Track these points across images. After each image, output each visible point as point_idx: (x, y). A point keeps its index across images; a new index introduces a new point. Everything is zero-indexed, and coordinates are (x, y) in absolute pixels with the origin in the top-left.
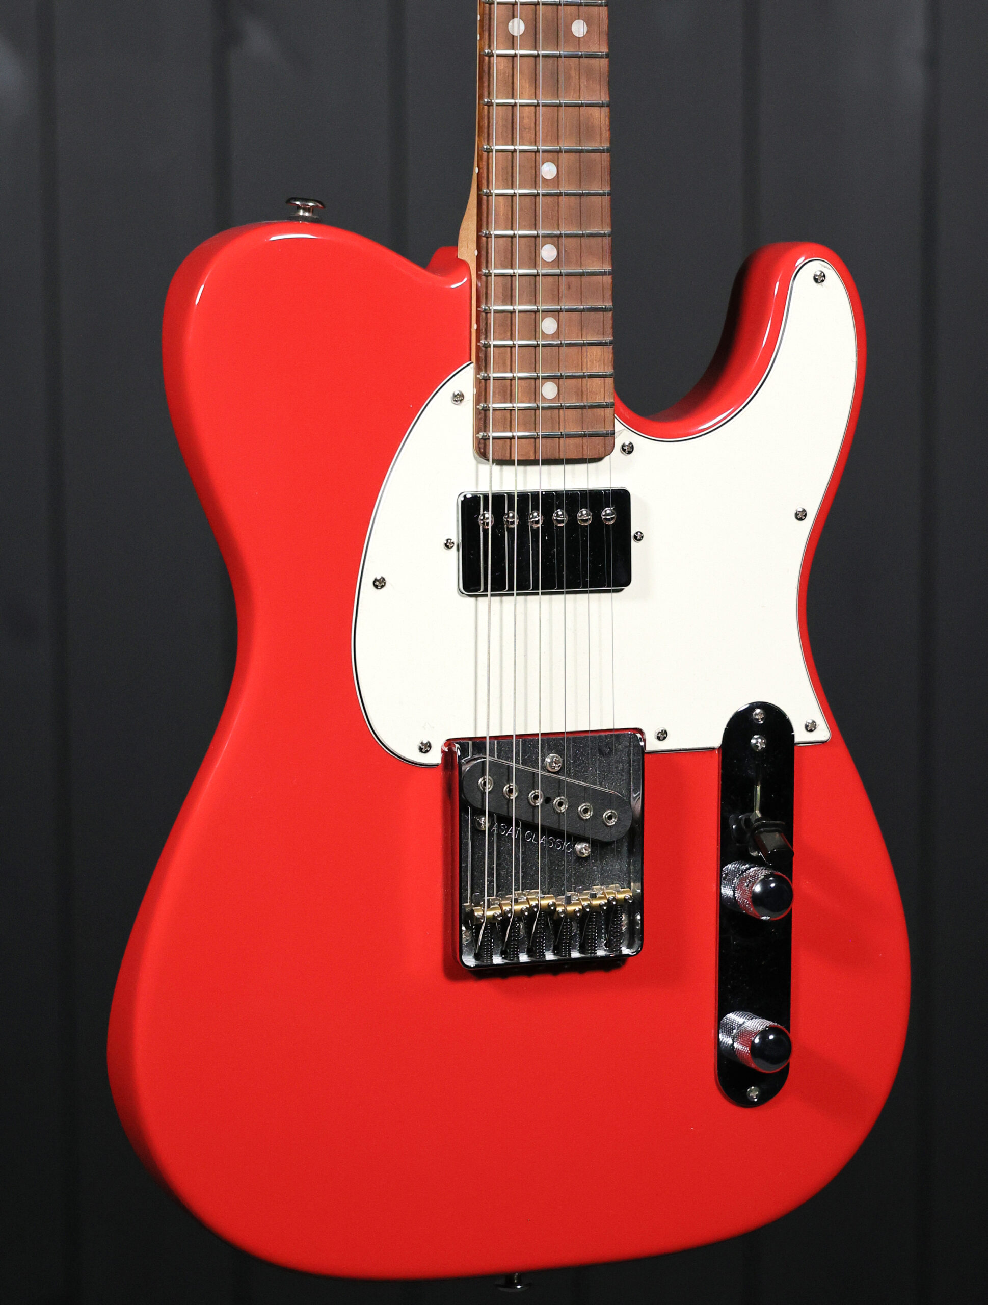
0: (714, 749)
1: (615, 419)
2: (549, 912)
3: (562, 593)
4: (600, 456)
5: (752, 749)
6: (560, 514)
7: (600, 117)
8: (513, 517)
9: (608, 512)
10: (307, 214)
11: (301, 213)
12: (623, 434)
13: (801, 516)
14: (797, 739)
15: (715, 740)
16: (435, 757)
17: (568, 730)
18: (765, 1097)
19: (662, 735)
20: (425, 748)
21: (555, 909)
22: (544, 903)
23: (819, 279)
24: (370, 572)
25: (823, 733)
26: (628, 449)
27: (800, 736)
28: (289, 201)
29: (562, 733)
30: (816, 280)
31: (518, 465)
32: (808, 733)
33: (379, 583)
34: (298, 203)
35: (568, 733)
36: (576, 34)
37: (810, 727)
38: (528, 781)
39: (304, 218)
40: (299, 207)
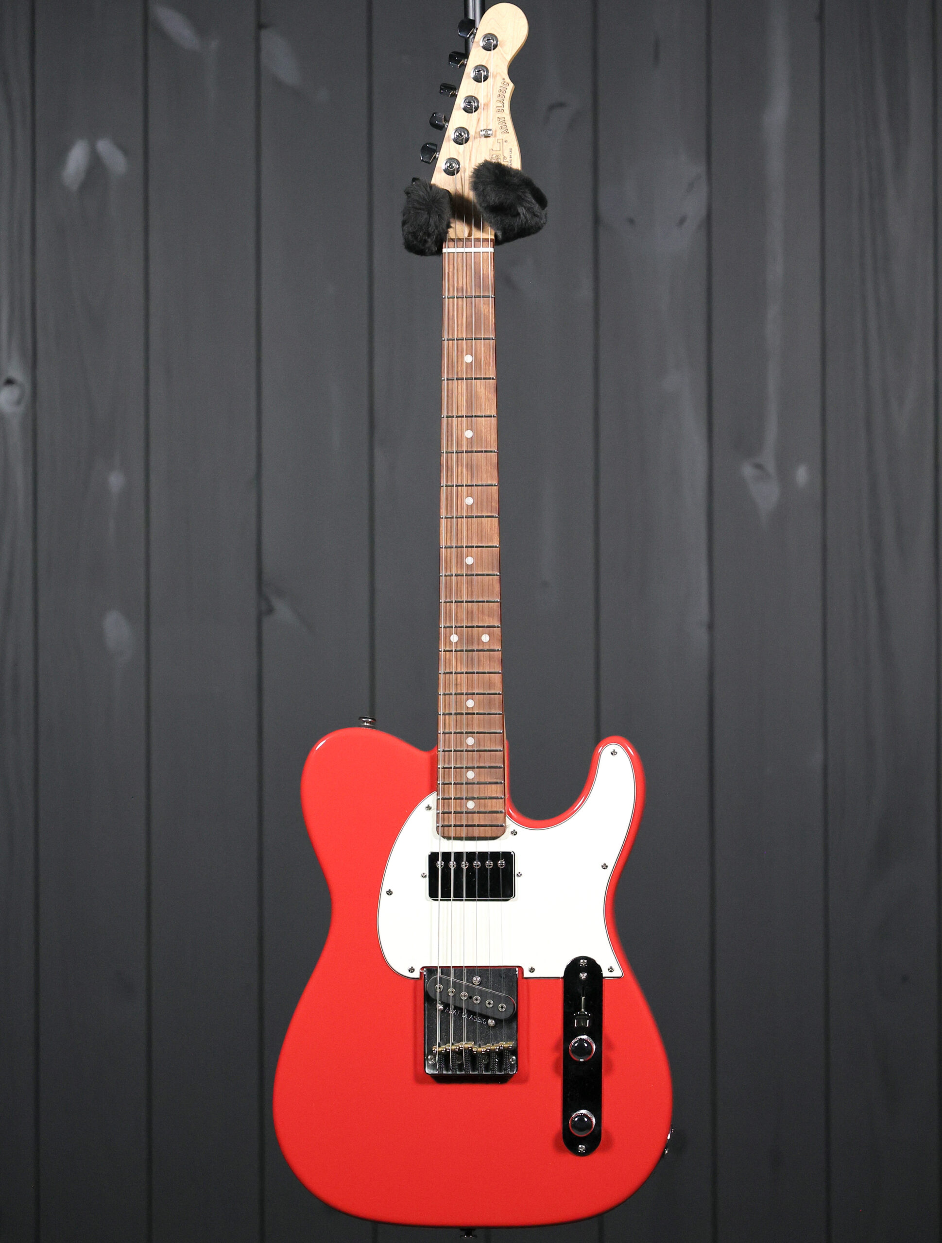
0: (559, 978)
1: (506, 817)
2: (470, 1051)
3: (474, 900)
4: (498, 835)
5: (580, 978)
6: (477, 863)
7: (497, 679)
8: (452, 864)
9: (501, 863)
10: (368, 724)
11: (365, 724)
12: (511, 825)
13: (605, 867)
14: (604, 975)
15: (561, 974)
16: (416, 975)
17: (478, 965)
18: (589, 1151)
19: (532, 970)
20: (412, 970)
21: (472, 1049)
22: (467, 1046)
23: (614, 753)
24: (385, 888)
25: (618, 972)
26: (514, 833)
27: (606, 973)
28: (361, 718)
29: (476, 967)
30: (612, 754)
31: (453, 839)
32: (610, 973)
33: (389, 893)
34: (364, 719)
35: (478, 967)
36: (484, 641)
37: (611, 970)
38: (458, 987)
39: (367, 726)
40: (364, 721)
